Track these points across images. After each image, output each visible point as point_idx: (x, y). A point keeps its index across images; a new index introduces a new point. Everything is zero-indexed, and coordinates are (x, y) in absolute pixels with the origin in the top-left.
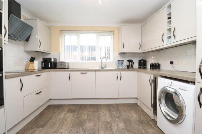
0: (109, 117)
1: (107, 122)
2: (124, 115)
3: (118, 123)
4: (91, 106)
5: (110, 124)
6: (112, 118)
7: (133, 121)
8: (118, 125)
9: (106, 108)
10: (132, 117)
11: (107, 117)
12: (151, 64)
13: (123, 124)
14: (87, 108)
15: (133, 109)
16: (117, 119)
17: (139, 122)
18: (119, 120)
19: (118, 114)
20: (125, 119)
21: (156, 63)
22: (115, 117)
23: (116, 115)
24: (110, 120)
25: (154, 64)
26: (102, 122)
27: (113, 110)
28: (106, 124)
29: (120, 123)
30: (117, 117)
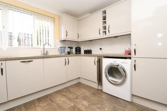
0: (69, 101)
1: (72, 107)
2: (79, 94)
3: (81, 103)
4: (39, 100)
5: (77, 108)
6: (73, 101)
7: (89, 96)
8: (82, 104)
9: (59, 95)
10: (85, 93)
11: (68, 103)
12: (84, 51)
13: (86, 102)
14: (37, 104)
15: (81, 87)
16: (78, 100)
17: (93, 95)
18: (79, 100)
19: (75, 96)
20: (83, 97)
21: (89, 50)
22: (74, 99)
23: (73, 97)
24: (72, 104)
25: (87, 50)
26: (67, 109)
27: (67, 94)
28: (73, 109)
29: (83, 102)
30: (76, 99)
